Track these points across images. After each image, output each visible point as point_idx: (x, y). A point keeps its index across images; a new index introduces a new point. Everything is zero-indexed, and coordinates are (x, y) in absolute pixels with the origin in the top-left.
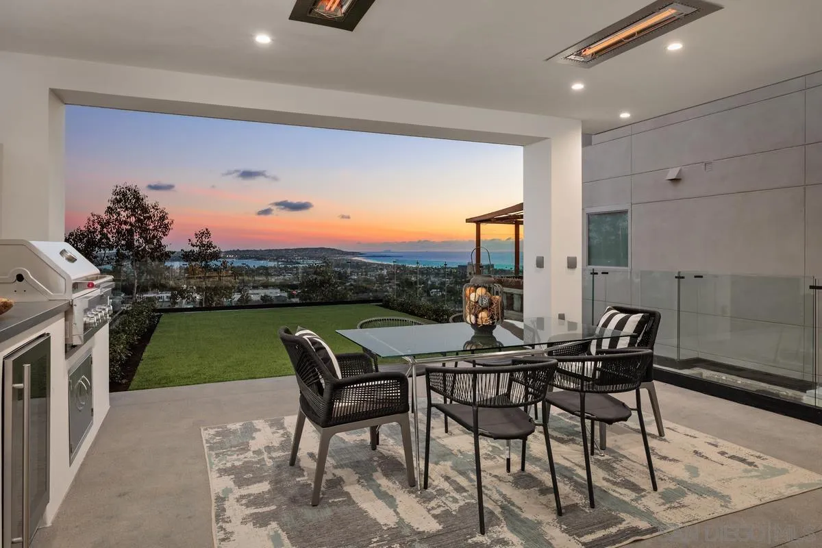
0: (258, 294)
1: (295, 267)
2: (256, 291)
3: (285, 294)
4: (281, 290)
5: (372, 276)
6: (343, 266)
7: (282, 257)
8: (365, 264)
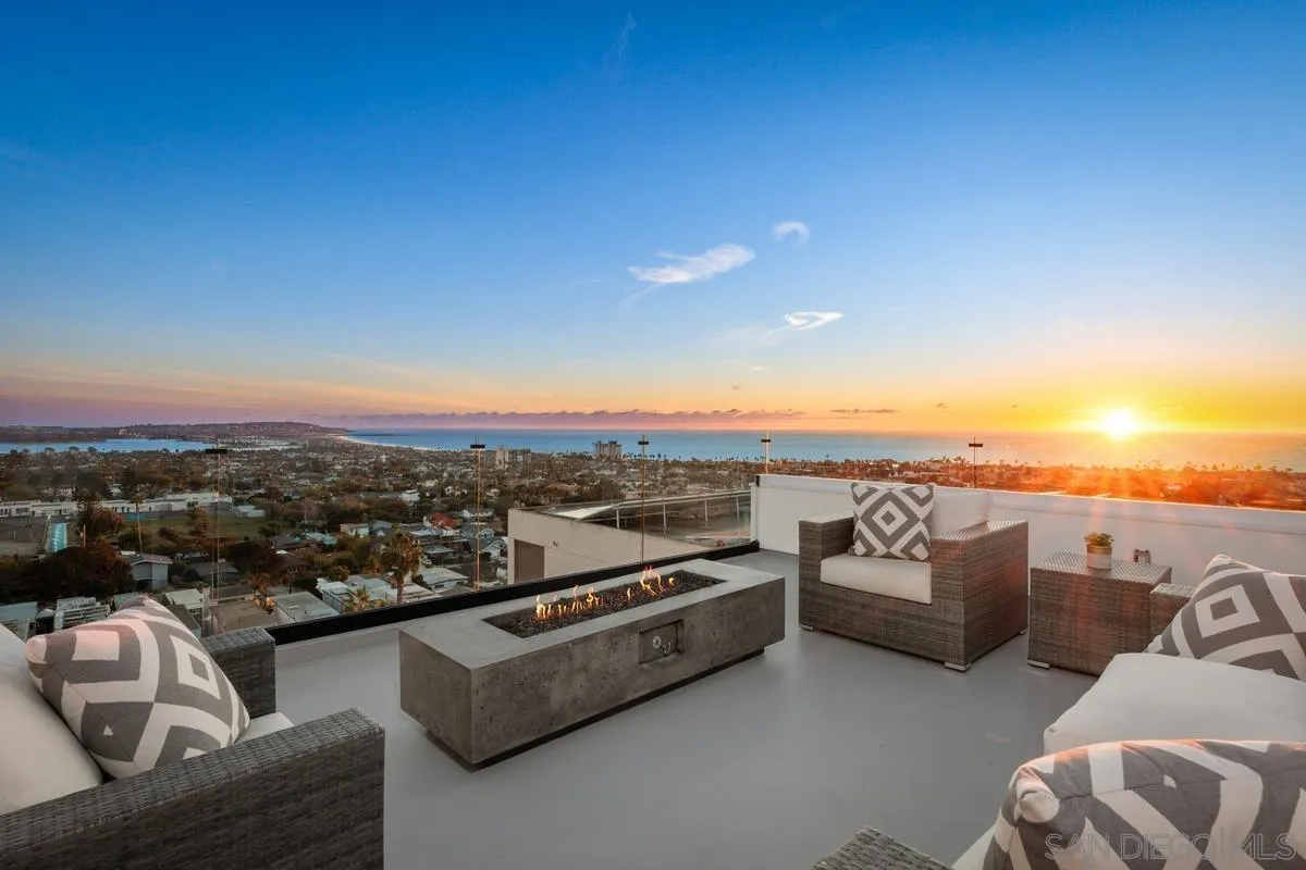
0: (182, 500)
1: (245, 452)
2: (179, 496)
3: (229, 499)
4: (220, 493)
5: (364, 465)
6: (323, 450)
7: (226, 436)
8: (355, 446)
